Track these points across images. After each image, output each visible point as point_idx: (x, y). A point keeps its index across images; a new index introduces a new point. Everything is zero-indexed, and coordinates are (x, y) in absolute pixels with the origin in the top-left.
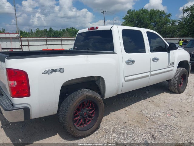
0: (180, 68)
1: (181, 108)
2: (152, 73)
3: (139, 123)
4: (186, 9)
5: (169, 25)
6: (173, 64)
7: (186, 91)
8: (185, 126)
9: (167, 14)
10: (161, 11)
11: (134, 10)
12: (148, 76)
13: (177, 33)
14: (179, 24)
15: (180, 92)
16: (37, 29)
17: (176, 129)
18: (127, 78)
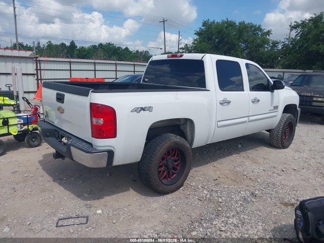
0: (285, 114)
1: (285, 166)
2: (251, 118)
3: (234, 181)
4: (294, 25)
5: (267, 48)
6: (276, 107)
7: (292, 146)
8: (291, 184)
9: (265, 31)
10: (255, 26)
11: (214, 21)
12: (245, 122)
13: (280, 61)
14: (282, 48)
15: (284, 147)
16: (49, 42)
17: (280, 188)
18: (220, 124)
